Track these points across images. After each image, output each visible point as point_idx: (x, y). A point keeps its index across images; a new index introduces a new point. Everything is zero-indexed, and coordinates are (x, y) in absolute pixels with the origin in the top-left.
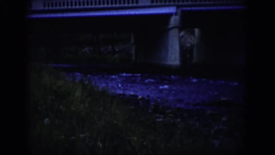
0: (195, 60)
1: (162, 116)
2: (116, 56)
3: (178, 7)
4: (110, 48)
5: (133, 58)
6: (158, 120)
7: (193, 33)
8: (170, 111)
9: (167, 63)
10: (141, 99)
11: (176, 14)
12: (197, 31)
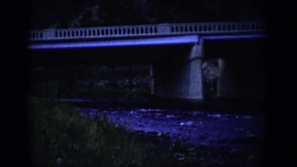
0: (218, 95)
1: (183, 155)
2: (134, 90)
3: (200, 36)
4: (127, 81)
5: (152, 93)
6: (180, 159)
7: (216, 65)
8: (192, 149)
9: (189, 98)
10: (160, 137)
11: (198, 44)
12: (220, 62)
